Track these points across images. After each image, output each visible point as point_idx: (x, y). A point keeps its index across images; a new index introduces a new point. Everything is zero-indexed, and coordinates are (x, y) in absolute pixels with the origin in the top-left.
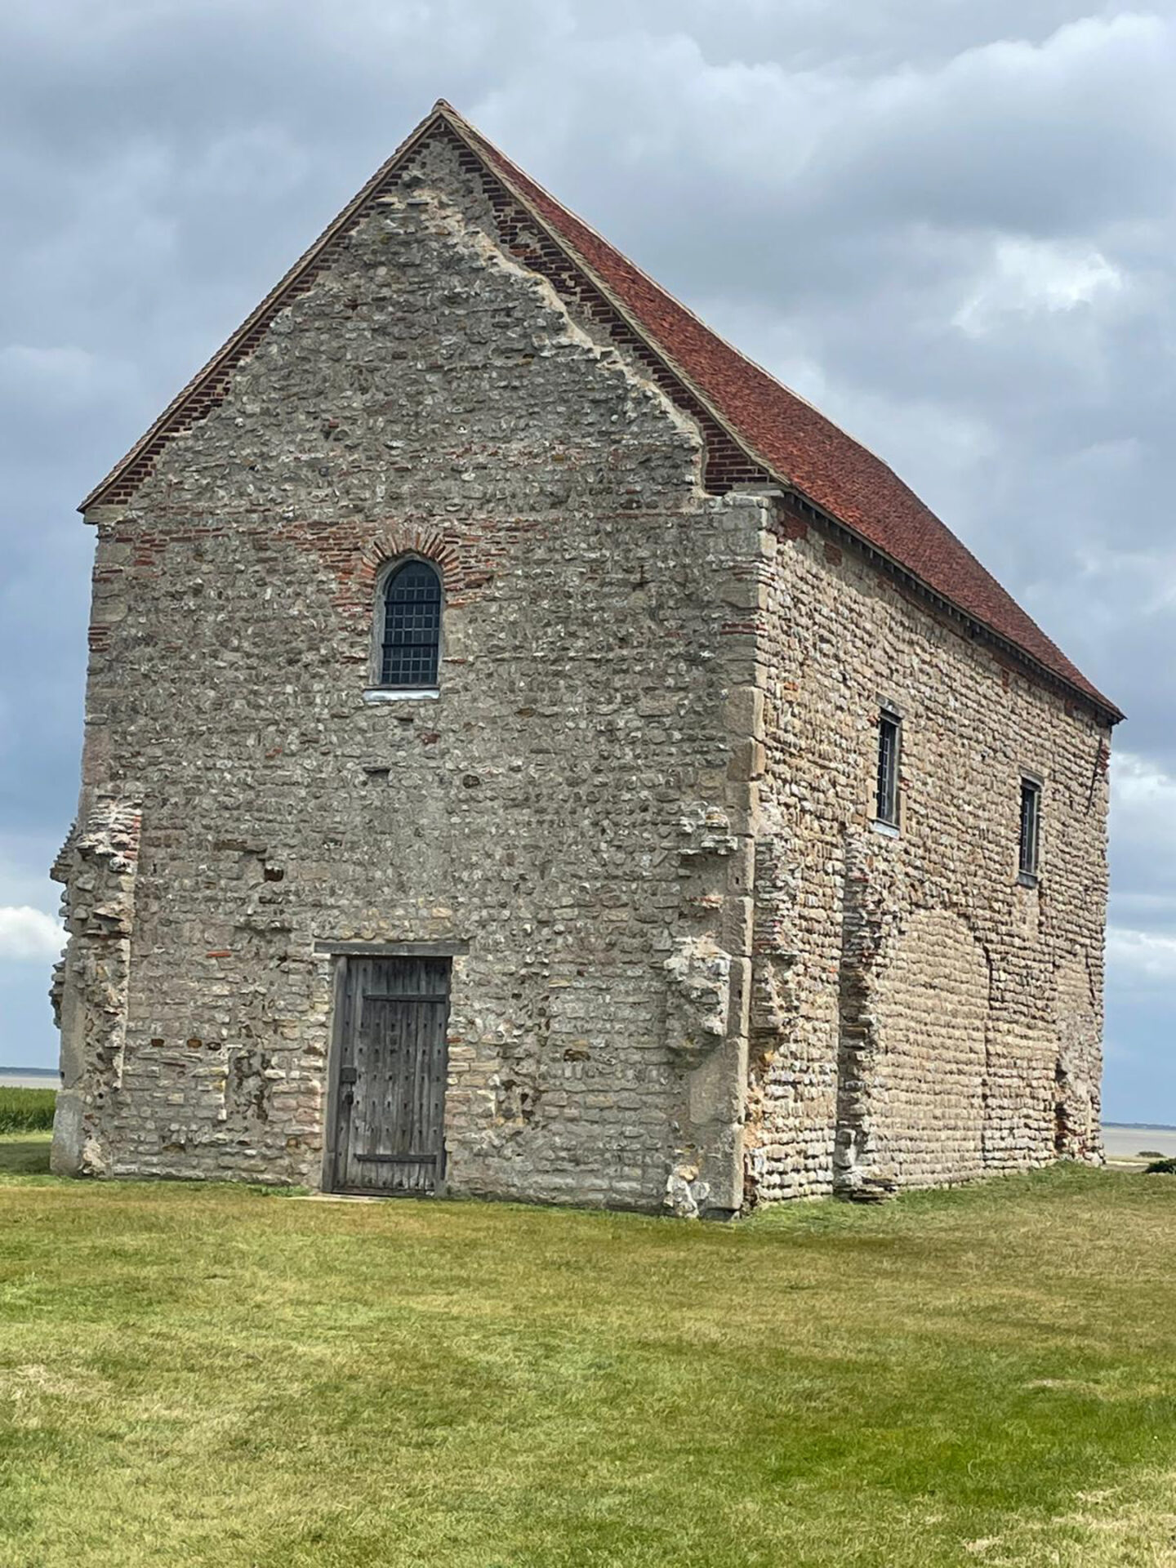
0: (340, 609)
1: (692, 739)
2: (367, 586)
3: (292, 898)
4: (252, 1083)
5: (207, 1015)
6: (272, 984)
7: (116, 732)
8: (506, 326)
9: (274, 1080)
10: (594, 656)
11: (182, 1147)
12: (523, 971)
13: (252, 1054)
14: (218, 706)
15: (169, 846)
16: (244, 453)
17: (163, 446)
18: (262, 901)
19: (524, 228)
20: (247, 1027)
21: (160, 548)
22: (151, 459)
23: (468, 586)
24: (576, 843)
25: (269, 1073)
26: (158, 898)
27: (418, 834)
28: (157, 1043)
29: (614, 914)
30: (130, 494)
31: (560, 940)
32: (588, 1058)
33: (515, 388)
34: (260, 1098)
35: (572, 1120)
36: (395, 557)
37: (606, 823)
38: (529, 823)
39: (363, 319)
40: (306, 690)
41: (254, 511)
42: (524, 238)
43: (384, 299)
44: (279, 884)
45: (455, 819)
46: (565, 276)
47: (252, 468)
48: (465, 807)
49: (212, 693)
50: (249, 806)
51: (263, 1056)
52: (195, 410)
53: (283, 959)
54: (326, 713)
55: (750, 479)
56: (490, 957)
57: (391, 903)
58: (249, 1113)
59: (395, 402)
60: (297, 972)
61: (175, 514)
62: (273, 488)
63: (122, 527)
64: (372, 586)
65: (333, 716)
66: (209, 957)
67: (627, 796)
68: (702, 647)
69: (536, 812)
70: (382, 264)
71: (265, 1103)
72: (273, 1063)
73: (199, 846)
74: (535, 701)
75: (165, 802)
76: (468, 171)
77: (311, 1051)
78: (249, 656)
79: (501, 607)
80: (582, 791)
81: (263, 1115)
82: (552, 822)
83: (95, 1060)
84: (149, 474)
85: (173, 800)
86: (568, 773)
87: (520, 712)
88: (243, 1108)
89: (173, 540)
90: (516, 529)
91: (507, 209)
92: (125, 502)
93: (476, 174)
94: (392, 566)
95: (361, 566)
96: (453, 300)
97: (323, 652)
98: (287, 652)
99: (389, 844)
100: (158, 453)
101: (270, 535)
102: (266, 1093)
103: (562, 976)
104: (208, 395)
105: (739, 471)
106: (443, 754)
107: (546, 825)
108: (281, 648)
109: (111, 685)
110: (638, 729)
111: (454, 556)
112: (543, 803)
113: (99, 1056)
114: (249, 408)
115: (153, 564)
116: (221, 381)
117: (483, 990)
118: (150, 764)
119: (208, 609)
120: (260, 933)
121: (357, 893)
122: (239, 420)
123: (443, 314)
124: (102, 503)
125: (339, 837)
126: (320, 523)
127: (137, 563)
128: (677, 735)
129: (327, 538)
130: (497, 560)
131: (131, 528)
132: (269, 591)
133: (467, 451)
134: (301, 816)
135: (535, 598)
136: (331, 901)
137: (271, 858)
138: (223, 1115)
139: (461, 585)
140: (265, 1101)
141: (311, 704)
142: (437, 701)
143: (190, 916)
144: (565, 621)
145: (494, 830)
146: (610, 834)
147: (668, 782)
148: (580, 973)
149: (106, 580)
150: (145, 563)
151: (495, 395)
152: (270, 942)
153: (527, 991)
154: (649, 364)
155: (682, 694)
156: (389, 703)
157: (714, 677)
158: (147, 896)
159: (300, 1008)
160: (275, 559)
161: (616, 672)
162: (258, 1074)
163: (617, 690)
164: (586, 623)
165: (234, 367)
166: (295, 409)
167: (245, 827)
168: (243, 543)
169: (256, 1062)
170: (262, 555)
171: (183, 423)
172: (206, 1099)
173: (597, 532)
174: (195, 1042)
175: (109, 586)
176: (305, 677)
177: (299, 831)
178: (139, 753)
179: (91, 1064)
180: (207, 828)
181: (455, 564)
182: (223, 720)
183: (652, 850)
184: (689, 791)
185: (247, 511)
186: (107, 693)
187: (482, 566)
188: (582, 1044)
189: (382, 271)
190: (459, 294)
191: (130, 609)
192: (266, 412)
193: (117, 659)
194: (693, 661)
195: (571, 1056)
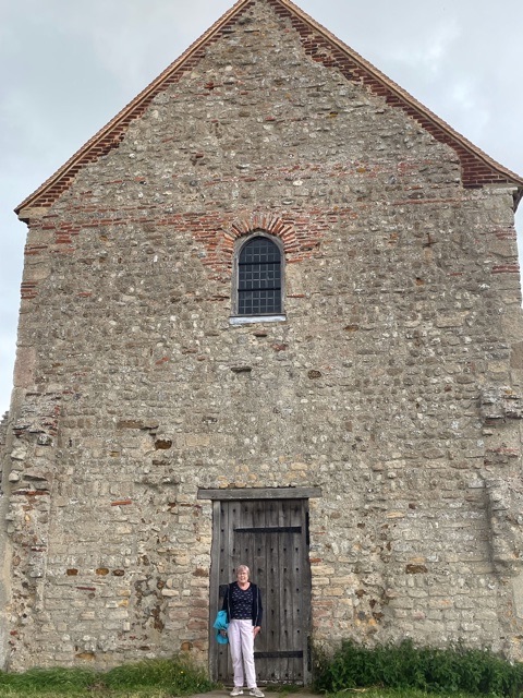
0: (209, 267)
1: (479, 341)
2: (228, 251)
3: (180, 460)
4: (149, 601)
5: (112, 548)
6: (164, 523)
7: (40, 351)
8: (318, 96)
9: (170, 597)
10: (399, 290)
11: (92, 654)
12: (367, 507)
13: (149, 577)
14: (119, 330)
15: (81, 427)
16: (136, 174)
17: (77, 172)
18: (154, 463)
19: (321, 46)
20: (144, 557)
21: (75, 232)
22: (68, 180)
23: (302, 250)
24: (399, 414)
25: (165, 592)
26: (72, 464)
27: (276, 411)
28: (72, 572)
29: (434, 463)
30: (53, 201)
31: (393, 484)
32: (426, 571)
33: (327, 131)
34: (156, 612)
35: (419, 619)
36: (247, 234)
37: (419, 399)
38: (361, 401)
39: (218, 94)
40: (186, 318)
41: (144, 208)
42: (321, 51)
43: (232, 83)
44: (170, 450)
45: (304, 401)
46: (351, 71)
47: (142, 183)
48: (311, 392)
49: (114, 323)
50: (144, 396)
51: (159, 579)
52: (100, 150)
53: (172, 505)
54: (201, 334)
55: (495, 182)
56: (339, 497)
57: (259, 461)
58: (147, 624)
59: (242, 141)
60: (186, 513)
61: (87, 211)
62: (157, 194)
63: (47, 220)
64: (231, 252)
65: (207, 335)
66: (113, 505)
67: (435, 381)
68: (479, 281)
69: (365, 393)
70: (229, 64)
71: (162, 616)
72: (168, 584)
73: (106, 426)
74: (358, 320)
75: (78, 396)
76: (282, 16)
77: (199, 573)
78: (141, 297)
79: (327, 262)
80: (401, 377)
81: (159, 626)
82: (378, 399)
83: (21, 588)
84: (67, 188)
85: (85, 395)
86: (388, 367)
87: (348, 328)
88: (142, 620)
89: (84, 227)
90: (334, 214)
91: (310, 36)
92: (49, 205)
93: (288, 18)
94: (245, 239)
95: (223, 239)
96: (279, 82)
97: (197, 293)
98: (171, 294)
99: (253, 419)
100: (73, 176)
101: (156, 222)
102: (161, 608)
103: (398, 509)
104: (108, 141)
105: (486, 177)
106: (291, 357)
107: (374, 402)
108: (166, 292)
109: (37, 320)
110: (437, 336)
111: (290, 231)
112: (371, 387)
113: (25, 585)
114: (139, 148)
115: (70, 242)
116: (118, 133)
117: (336, 521)
118: (67, 371)
119: (111, 269)
120: (154, 487)
121: (230, 454)
122: (131, 155)
123: (273, 90)
124: (32, 206)
125: (215, 415)
126: (193, 214)
127: (57, 242)
128: (468, 339)
129: (198, 223)
130: (323, 232)
131: (53, 220)
132: (156, 257)
133: (296, 168)
134: (185, 402)
135: (352, 255)
136: (210, 461)
137: (162, 432)
138: (127, 626)
139: (298, 248)
140: (161, 614)
141: (189, 327)
142: (285, 323)
143: (98, 476)
144: (376, 268)
145: (334, 408)
146: (425, 407)
147: (465, 371)
148: (411, 507)
149: (34, 253)
150: (64, 242)
151: (313, 135)
152: (160, 493)
153: (370, 521)
154: (415, 118)
155: (467, 312)
156: (247, 325)
157: (491, 300)
158: (64, 463)
159: (189, 540)
160: (160, 237)
161: (416, 300)
162: (154, 593)
163: (418, 311)
164: (391, 270)
165: (127, 125)
166: (171, 147)
167: (141, 412)
168: (136, 228)
169: (153, 584)
170: (150, 234)
171: (91, 158)
172: (113, 615)
173: (394, 213)
174: (103, 570)
175: (37, 257)
176: (184, 310)
177: (183, 412)
178: (59, 365)
179: (18, 591)
180: (112, 413)
181: (292, 236)
182: (123, 340)
183: (458, 416)
184: (481, 376)
185: (139, 208)
186: (35, 326)
187: (312, 237)
188: (418, 560)
189: (229, 68)
190: (284, 79)
191: (53, 271)
192: (151, 149)
193: (42, 303)
194: (474, 291)
195: (411, 569)
